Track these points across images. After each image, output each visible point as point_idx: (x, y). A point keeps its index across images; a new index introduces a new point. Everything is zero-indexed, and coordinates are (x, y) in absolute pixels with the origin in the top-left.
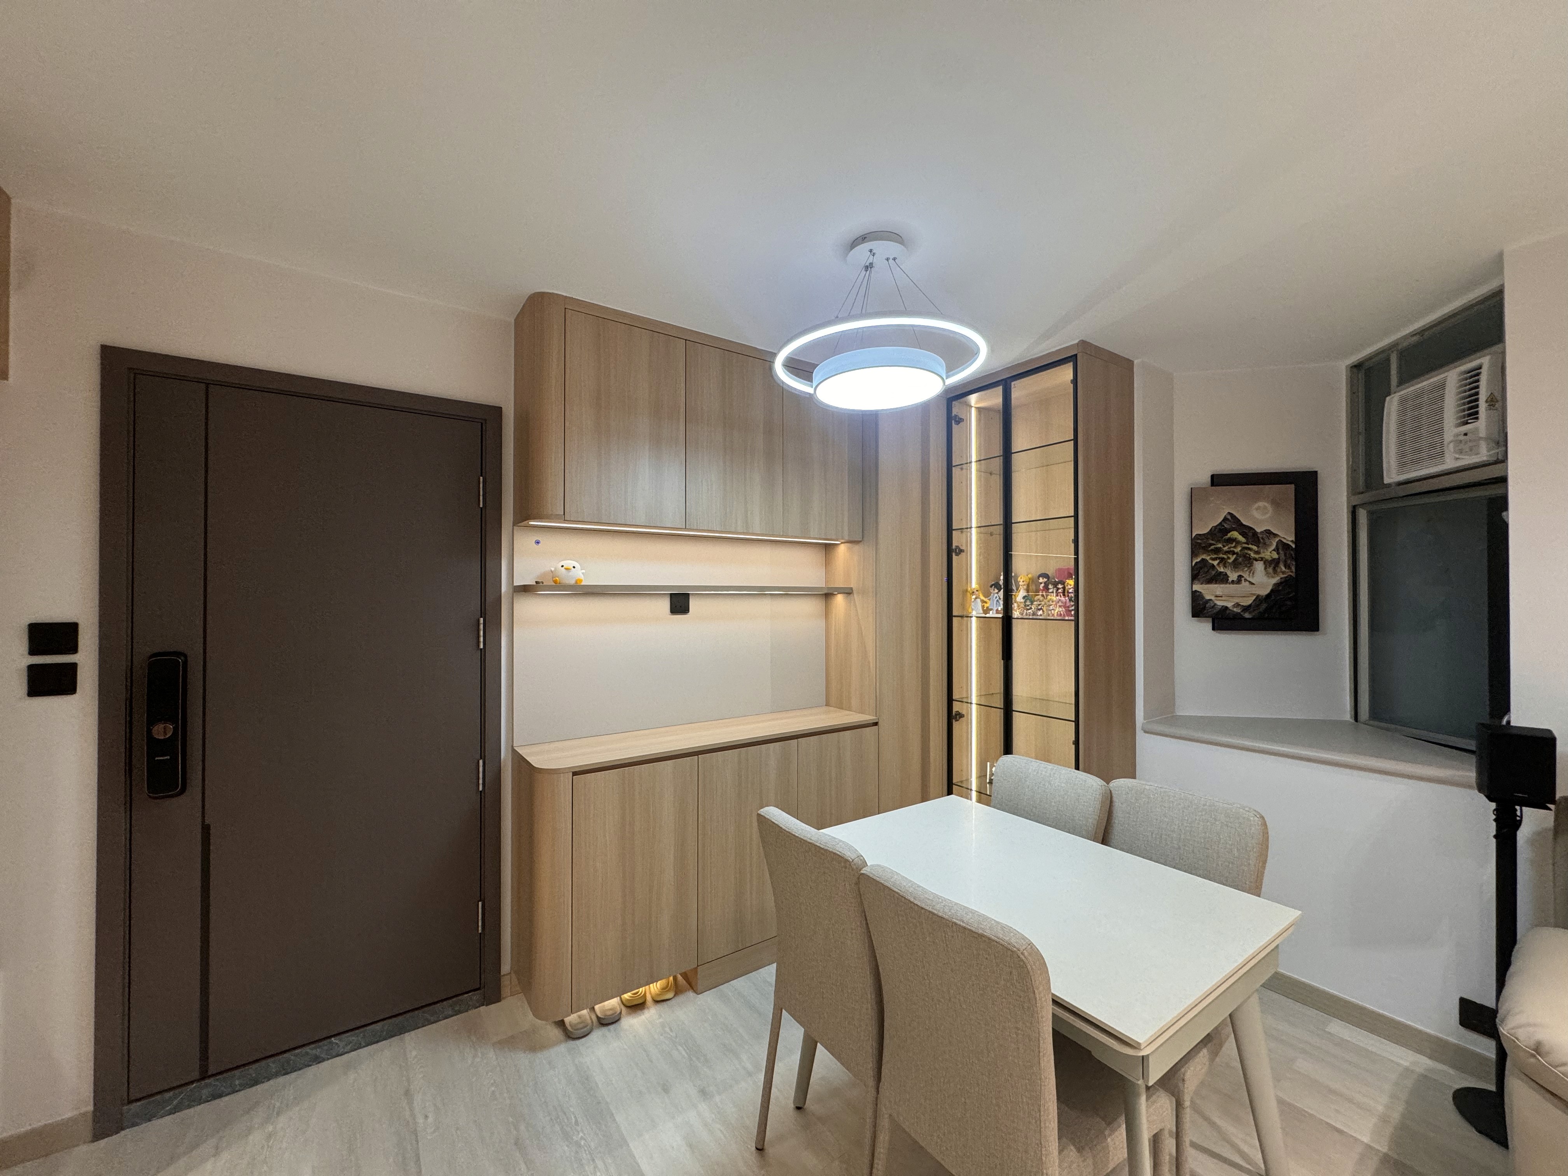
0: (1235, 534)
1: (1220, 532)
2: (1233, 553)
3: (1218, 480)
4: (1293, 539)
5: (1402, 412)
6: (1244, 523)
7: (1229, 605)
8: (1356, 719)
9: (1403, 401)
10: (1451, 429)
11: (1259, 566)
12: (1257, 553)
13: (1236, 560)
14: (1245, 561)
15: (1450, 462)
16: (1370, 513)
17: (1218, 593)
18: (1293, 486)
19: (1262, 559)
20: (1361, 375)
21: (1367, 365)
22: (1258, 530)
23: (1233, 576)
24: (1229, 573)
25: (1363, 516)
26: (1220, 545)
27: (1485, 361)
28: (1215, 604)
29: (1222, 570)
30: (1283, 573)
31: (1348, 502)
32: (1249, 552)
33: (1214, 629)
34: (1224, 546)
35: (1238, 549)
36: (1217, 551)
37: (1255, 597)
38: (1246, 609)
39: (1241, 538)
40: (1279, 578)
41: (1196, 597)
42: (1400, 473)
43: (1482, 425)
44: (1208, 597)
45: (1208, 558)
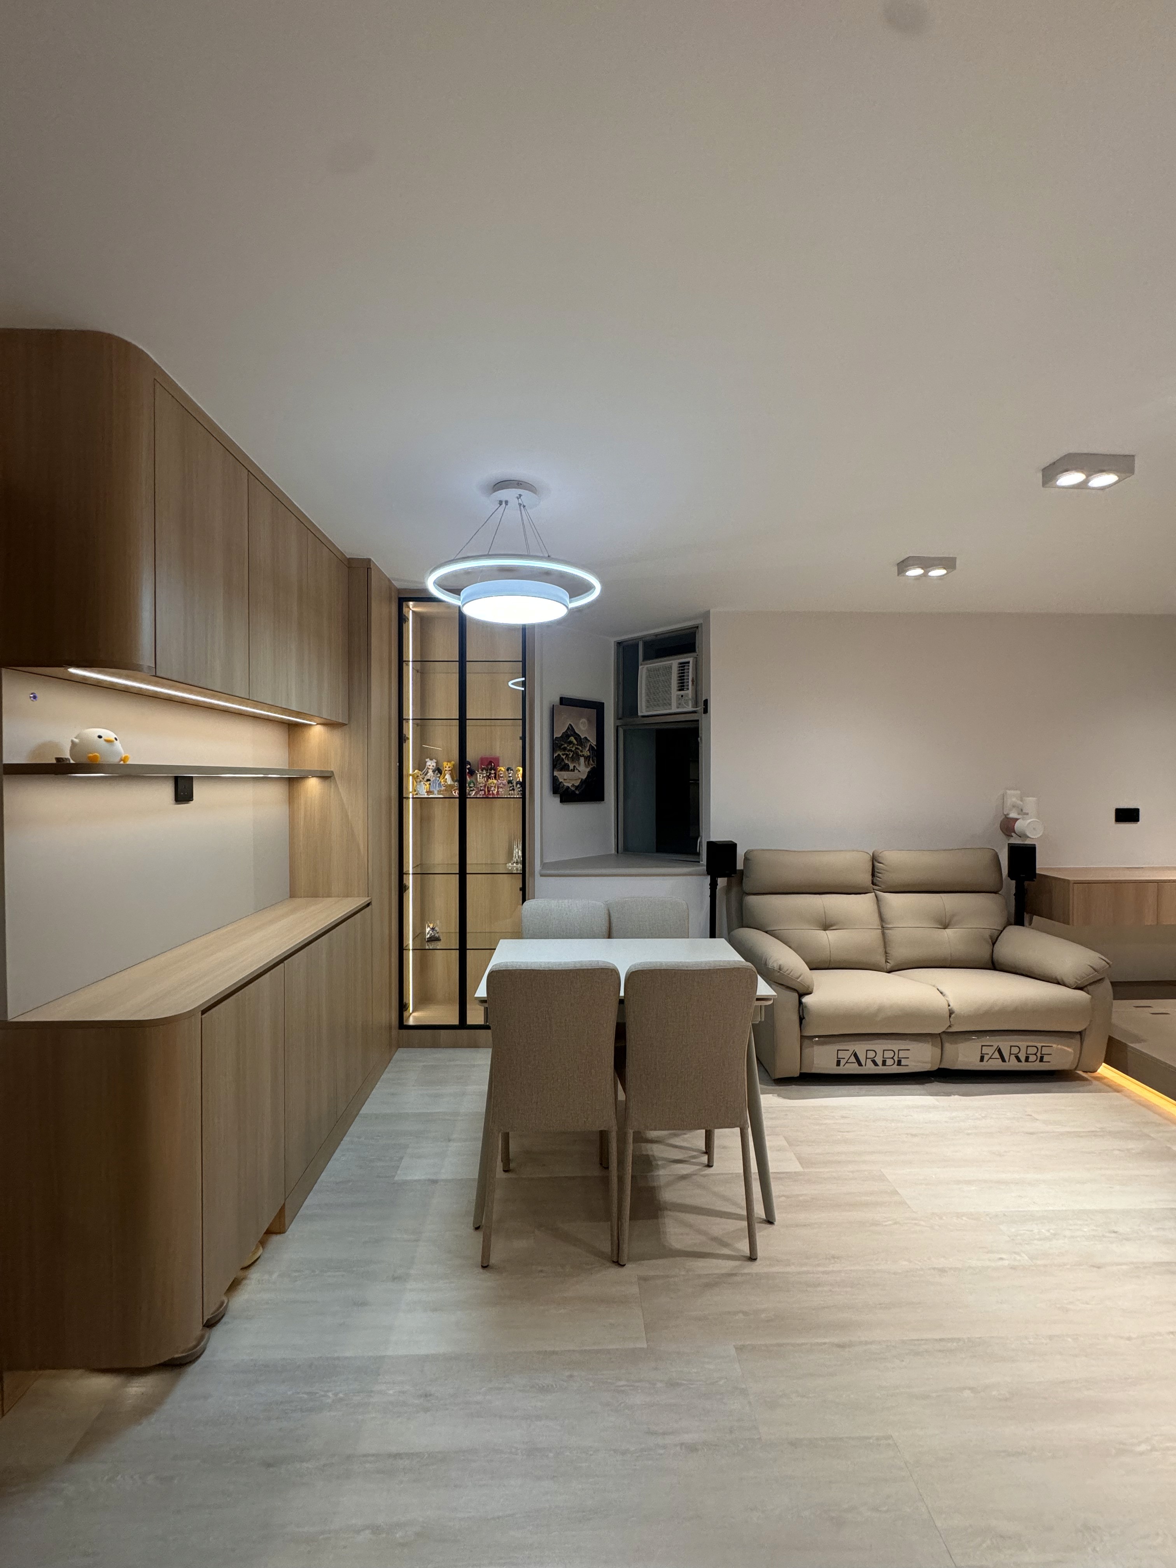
0: (572, 739)
1: (566, 736)
2: (571, 751)
3: (564, 701)
4: (595, 744)
5: (649, 677)
6: (577, 732)
7: (570, 785)
8: (618, 852)
9: (649, 670)
10: (675, 692)
11: (582, 760)
12: (581, 751)
13: (573, 755)
14: (576, 757)
15: (674, 709)
16: (625, 731)
17: (565, 778)
18: (595, 710)
19: (583, 756)
20: (621, 649)
21: (625, 644)
22: (582, 737)
23: (571, 767)
24: (570, 764)
25: (621, 731)
26: (566, 746)
27: (689, 658)
28: (564, 785)
29: (566, 762)
30: (592, 765)
31: (614, 723)
32: (578, 751)
33: (561, 801)
34: (568, 746)
35: (573, 749)
36: (565, 749)
37: (580, 780)
38: (577, 788)
39: (575, 742)
40: (590, 768)
41: (554, 780)
42: (647, 711)
43: (689, 692)
44: (561, 780)
45: (561, 754)
